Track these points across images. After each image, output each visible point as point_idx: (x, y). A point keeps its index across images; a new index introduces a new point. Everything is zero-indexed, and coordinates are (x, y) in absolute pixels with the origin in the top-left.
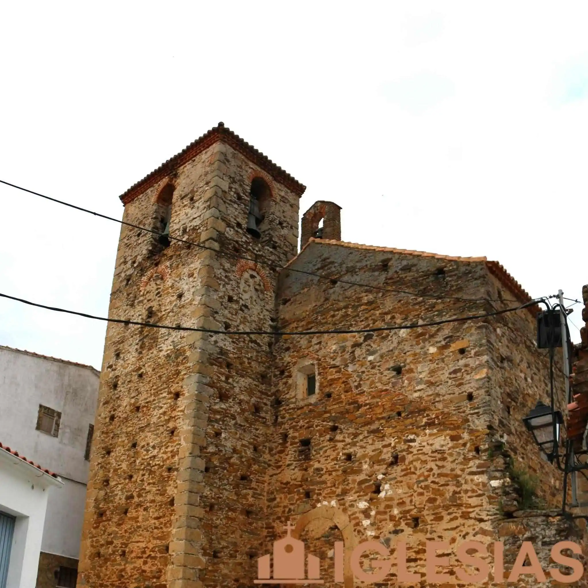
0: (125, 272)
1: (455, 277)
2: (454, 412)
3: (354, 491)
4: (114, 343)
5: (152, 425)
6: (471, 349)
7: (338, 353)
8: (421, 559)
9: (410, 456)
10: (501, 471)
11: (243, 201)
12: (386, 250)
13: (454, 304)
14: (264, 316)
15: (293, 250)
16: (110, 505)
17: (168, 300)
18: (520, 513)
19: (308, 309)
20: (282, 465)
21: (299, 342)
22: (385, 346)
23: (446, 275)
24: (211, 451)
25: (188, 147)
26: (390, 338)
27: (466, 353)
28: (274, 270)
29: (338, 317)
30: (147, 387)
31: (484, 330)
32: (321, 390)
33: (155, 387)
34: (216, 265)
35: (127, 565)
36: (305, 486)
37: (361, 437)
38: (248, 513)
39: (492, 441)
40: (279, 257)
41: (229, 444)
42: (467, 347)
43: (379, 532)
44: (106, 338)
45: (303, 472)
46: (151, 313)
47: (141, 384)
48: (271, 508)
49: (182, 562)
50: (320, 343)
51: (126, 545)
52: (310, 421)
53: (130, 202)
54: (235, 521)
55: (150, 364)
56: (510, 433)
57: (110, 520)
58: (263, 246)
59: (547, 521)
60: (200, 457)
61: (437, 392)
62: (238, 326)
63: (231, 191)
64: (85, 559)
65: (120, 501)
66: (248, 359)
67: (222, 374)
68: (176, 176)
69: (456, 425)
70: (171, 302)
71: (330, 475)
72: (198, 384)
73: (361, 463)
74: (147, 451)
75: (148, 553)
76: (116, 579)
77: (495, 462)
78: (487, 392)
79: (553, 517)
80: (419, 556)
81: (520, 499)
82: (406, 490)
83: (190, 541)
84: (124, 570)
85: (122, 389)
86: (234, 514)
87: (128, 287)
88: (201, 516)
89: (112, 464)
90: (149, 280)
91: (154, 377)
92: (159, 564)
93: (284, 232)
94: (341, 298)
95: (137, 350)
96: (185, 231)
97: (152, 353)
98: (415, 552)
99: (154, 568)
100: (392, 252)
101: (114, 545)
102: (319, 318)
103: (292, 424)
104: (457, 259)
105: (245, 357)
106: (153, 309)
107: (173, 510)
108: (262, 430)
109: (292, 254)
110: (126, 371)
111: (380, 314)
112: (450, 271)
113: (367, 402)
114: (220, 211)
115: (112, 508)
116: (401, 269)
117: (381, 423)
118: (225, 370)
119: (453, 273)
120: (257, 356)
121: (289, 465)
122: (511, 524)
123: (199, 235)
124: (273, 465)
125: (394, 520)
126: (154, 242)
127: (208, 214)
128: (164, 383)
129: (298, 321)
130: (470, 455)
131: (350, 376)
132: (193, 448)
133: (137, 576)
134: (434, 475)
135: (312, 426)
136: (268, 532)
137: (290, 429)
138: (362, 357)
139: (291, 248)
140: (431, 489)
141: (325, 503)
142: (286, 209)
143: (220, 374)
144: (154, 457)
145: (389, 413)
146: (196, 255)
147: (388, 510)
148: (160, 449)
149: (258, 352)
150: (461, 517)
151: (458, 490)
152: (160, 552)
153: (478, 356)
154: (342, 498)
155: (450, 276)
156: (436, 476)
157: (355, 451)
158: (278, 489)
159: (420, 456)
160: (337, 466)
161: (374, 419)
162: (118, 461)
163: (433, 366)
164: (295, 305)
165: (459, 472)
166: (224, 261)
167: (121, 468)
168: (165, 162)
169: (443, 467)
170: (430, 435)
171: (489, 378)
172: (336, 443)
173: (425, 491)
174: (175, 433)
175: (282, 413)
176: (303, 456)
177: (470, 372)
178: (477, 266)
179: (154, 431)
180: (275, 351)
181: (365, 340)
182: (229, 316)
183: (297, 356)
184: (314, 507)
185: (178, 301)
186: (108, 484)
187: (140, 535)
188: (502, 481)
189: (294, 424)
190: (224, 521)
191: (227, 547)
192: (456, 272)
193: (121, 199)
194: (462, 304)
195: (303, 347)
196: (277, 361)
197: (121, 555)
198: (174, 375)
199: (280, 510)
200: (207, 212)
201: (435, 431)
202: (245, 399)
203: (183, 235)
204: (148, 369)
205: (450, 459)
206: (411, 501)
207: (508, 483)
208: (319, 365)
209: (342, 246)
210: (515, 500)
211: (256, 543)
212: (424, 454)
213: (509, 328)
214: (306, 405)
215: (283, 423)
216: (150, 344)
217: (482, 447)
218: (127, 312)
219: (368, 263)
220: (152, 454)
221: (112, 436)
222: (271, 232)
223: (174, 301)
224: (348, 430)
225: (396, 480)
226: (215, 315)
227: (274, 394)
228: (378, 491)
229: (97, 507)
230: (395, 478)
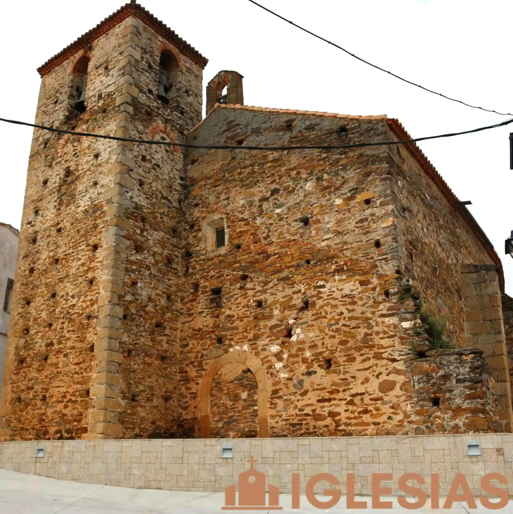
0: (43, 136)
1: (358, 134)
2: (363, 259)
3: (265, 336)
4: (33, 201)
5: (72, 276)
6: (377, 200)
7: (246, 207)
8: (335, 399)
9: (320, 301)
10: (411, 313)
11: (154, 70)
12: (290, 111)
13: (358, 158)
14: (174, 175)
15: (198, 116)
16: (31, 352)
17: (85, 161)
18: (433, 352)
19: (216, 167)
20: (193, 313)
21: (208, 198)
22: (291, 200)
23: (349, 132)
24: (129, 300)
25: (102, 22)
26: (296, 192)
27: (372, 203)
28: (182, 134)
29: (245, 174)
30: (66, 241)
31: (388, 182)
32: (230, 242)
33: (73, 240)
34: (131, 126)
35: (48, 409)
36: (217, 333)
37: (271, 285)
38: (163, 358)
39: (401, 285)
40: (186, 122)
41: (144, 293)
42: (373, 198)
43: (292, 374)
44: (25, 197)
45: (215, 319)
46: (68, 172)
47: (60, 238)
48: (184, 354)
49: (103, 405)
50: (228, 198)
51: (47, 390)
52: (220, 271)
53: (47, 74)
54: (151, 366)
55: (68, 219)
56: (414, 278)
57: (30, 367)
58: (172, 112)
59: (461, 359)
60: (118, 305)
61: (344, 240)
62: (151, 183)
63: (143, 60)
64: (6, 403)
65: (40, 349)
66: (161, 214)
67: (138, 227)
68: (90, 49)
69: (365, 271)
70: (88, 162)
71: (242, 321)
72: (115, 236)
73: (272, 309)
74: (67, 300)
75: (69, 397)
76: (36, 423)
77: (405, 304)
78: (394, 239)
79: (466, 355)
80: (332, 397)
81: (431, 339)
82: (318, 333)
83: (110, 385)
84: (44, 414)
85: (42, 244)
86: (150, 359)
87: (45, 150)
88: (120, 361)
89: (32, 313)
90: (67, 142)
91: (72, 231)
92: (80, 408)
93: (190, 99)
94: (247, 157)
95: (55, 206)
96: (100, 97)
97: (70, 209)
98: (328, 392)
99: (75, 412)
100: (295, 113)
101: (34, 390)
102: (227, 175)
103: (202, 274)
104: (358, 118)
105: (158, 212)
106: (71, 169)
107: (93, 356)
108: (174, 280)
109: (198, 120)
110: (45, 226)
111: (285, 170)
112: (353, 129)
113: (276, 251)
114: (133, 78)
115: (32, 355)
116: (305, 129)
117: (291, 271)
118: (140, 224)
119: (356, 131)
120: (168, 211)
121: (201, 313)
122: (424, 363)
123: (114, 100)
124: (185, 313)
125: (306, 363)
126: (70, 109)
127: (122, 80)
128: (82, 236)
129: (206, 179)
130: (380, 298)
131: (258, 228)
132: (112, 296)
133: (58, 419)
134: (345, 318)
135: (223, 276)
136: (182, 377)
137: (201, 279)
138: (269, 210)
139: (196, 114)
140: (342, 332)
141: (237, 348)
142: (191, 79)
143: (135, 227)
144: (74, 306)
145: (298, 261)
146: (111, 118)
147: (300, 353)
148: (79, 298)
149: (169, 207)
150: (374, 357)
151: (370, 332)
152: (80, 396)
153: (384, 205)
154: (253, 342)
155: (353, 133)
156: (347, 319)
157: (265, 298)
158: (190, 335)
159: (330, 301)
160: (248, 313)
161: (283, 267)
162: (38, 311)
163: (339, 216)
164: (203, 164)
165: (370, 315)
166: (137, 123)
167: (41, 317)
168: (80, 36)
169: (353, 310)
170: (340, 281)
171: (394, 226)
172: (248, 291)
173: (336, 334)
174: (94, 283)
175: (193, 264)
176: (215, 304)
177: (376, 220)
178: (378, 123)
179: (73, 281)
180: (184, 208)
181: (272, 195)
182: (143, 174)
183: (206, 212)
184: (226, 351)
185: (95, 161)
186: (29, 332)
187: (61, 380)
188: (413, 322)
189: (205, 274)
190: (142, 366)
191: (144, 391)
192: (359, 129)
193: (38, 72)
194: (365, 159)
195: (212, 203)
196: (187, 216)
197: (41, 400)
198: (92, 228)
199: (193, 355)
200: (122, 79)
201: (344, 277)
202: (159, 251)
203: (98, 100)
204: (66, 224)
205: (360, 303)
206: (323, 344)
207: (419, 324)
208: (228, 218)
209: (247, 110)
210: (427, 340)
211: (170, 387)
212: (334, 299)
213: (407, 181)
214: (216, 256)
215: (194, 274)
216: (68, 201)
217: (392, 291)
218: (45, 172)
219: (273, 124)
220: (71, 303)
221: (31, 287)
222: (179, 99)
223: (90, 161)
224: (258, 278)
225: (307, 324)
226: (131, 173)
227: (184, 247)
228: (289, 335)
229: (17, 354)
230: (306, 323)
